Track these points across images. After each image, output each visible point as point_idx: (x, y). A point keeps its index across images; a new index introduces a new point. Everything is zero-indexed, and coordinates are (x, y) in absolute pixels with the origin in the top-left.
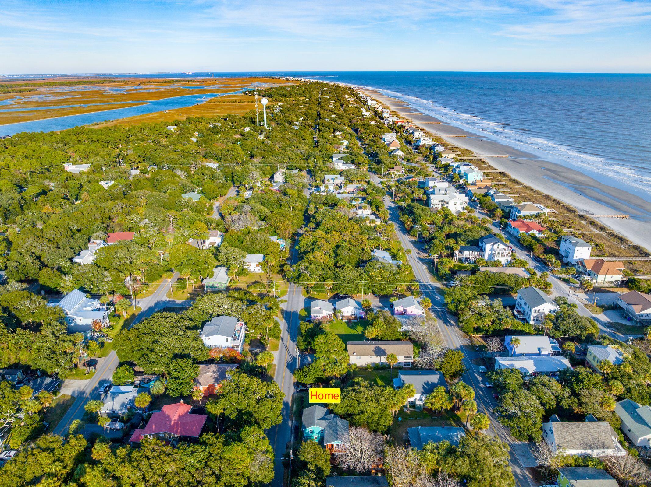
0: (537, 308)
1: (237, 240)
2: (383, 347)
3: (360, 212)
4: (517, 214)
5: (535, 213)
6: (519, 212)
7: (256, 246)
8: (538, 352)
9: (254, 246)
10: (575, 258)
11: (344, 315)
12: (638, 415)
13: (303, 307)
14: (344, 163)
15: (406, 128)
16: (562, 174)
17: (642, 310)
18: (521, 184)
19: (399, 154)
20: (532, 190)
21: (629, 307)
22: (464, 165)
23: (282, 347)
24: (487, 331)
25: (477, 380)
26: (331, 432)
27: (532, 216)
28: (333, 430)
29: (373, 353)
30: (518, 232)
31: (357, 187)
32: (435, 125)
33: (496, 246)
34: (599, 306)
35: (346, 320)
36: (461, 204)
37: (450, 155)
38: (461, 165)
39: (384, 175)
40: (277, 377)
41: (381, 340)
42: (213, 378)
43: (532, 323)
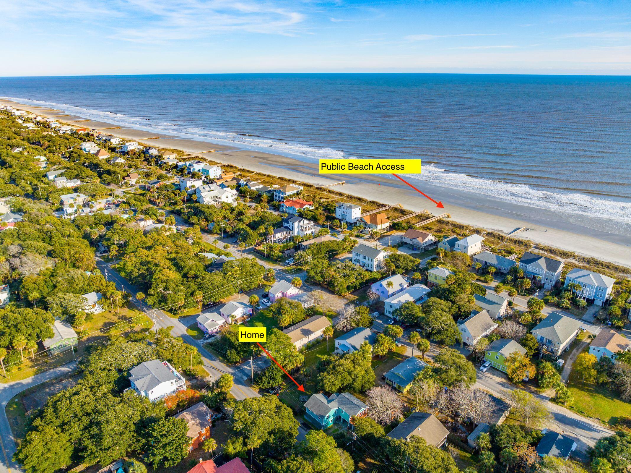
0: (377, 258)
1: (45, 286)
2: (305, 327)
3: (142, 224)
4: (281, 195)
5: (294, 192)
6: (283, 193)
7: (77, 285)
8: (400, 288)
9: (75, 286)
10: (353, 218)
11: (237, 318)
12: (488, 300)
13: (186, 328)
14: (67, 180)
15: (95, 135)
16: (270, 159)
17: (423, 240)
18: (253, 172)
19: (120, 162)
20: (265, 175)
21: (414, 240)
22: (196, 163)
23: (209, 370)
24: (355, 287)
25: (380, 323)
26: (349, 406)
27: (294, 194)
28: (349, 404)
29: (302, 335)
30: (294, 209)
31: (108, 201)
32: (116, 130)
33: (301, 223)
34: (393, 247)
35: (241, 322)
36: (232, 196)
37: (171, 156)
38: (193, 163)
39: (122, 185)
40: (238, 397)
41: (294, 324)
42: (197, 425)
43: (375, 270)
